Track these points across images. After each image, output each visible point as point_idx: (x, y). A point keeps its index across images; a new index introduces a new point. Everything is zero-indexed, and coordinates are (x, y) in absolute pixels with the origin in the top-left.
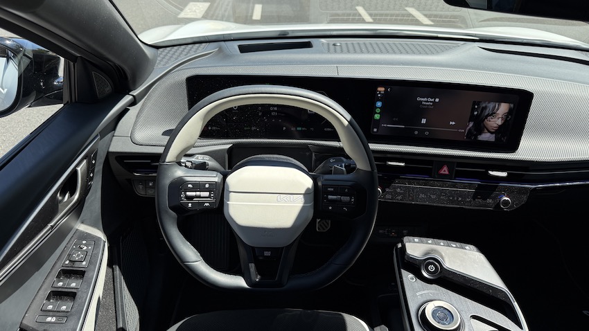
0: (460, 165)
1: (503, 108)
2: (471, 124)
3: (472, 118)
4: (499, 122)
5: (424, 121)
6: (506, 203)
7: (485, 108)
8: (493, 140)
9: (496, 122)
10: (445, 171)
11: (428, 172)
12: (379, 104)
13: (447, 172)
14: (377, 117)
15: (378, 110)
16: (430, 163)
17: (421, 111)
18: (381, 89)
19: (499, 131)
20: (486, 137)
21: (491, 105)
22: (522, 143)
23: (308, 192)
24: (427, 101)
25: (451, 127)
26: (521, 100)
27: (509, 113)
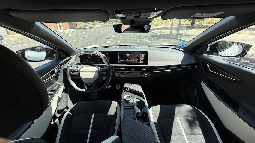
0: (136, 68)
1: (143, 55)
2: (137, 59)
3: (137, 58)
4: (143, 59)
5: (128, 59)
6: (146, 75)
7: (139, 56)
9: (142, 59)
10: (133, 69)
11: (130, 70)
12: (118, 56)
13: (134, 70)
14: (118, 59)
15: (118, 57)
16: (130, 68)
17: (127, 57)
18: (118, 53)
19: (143, 60)
20: (141, 62)
21: (141, 55)
22: (149, 63)
23: (96, 71)
24: (128, 55)
25: (134, 60)
26: (146, 54)
27: (145, 56)
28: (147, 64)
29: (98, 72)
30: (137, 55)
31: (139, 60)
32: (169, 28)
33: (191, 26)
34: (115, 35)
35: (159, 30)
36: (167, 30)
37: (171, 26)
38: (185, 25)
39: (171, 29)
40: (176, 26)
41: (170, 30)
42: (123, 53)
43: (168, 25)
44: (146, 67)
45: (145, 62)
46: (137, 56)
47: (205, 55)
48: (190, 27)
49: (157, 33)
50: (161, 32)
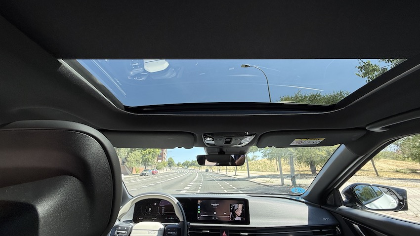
0: (230, 231)
1: (240, 206)
2: (231, 213)
3: (231, 211)
4: (241, 212)
5: (215, 213)
7: (234, 207)
8: (240, 220)
9: (239, 212)
10: (225, 234)
12: (199, 207)
14: (199, 212)
15: (199, 209)
16: (219, 231)
17: (214, 209)
18: (199, 201)
19: (242, 215)
20: (238, 218)
21: (236, 205)
22: (251, 220)
23: (160, 230)
24: (215, 205)
25: (225, 215)
26: (245, 203)
27: (243, 208)
28: (248, 223)
29: (163, 232)
30: (230, 205)
31: (234, 215)
32: (277, 175)
33: (311, 173)
34: (191, 185)
35: (262, 179)
36: (274, 178)
37: (279, 173)
38: (302, 171)
39: (282, 177)
40: (288, 173)
41: (280, 179)
42: (207, 203)
43: (275, 172)
44: (248, 230)
45: (244, 219)
46: (231, 208)
47: (343, 207)
48: (310, 175)
49: (259, 184)
50: (267, 182)
